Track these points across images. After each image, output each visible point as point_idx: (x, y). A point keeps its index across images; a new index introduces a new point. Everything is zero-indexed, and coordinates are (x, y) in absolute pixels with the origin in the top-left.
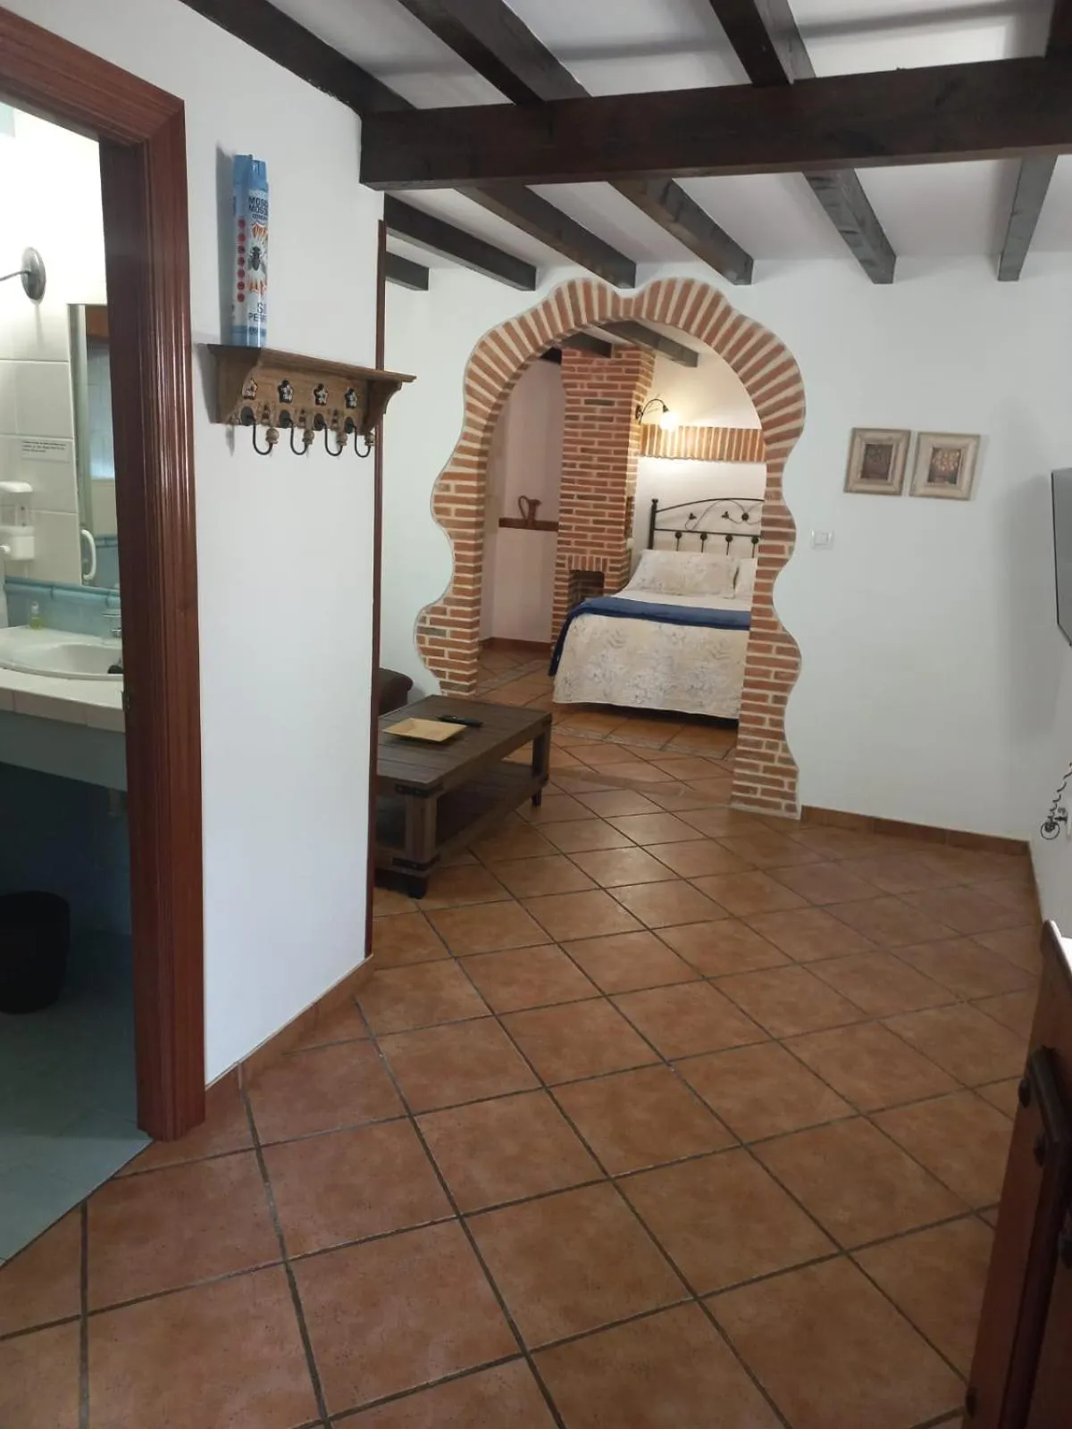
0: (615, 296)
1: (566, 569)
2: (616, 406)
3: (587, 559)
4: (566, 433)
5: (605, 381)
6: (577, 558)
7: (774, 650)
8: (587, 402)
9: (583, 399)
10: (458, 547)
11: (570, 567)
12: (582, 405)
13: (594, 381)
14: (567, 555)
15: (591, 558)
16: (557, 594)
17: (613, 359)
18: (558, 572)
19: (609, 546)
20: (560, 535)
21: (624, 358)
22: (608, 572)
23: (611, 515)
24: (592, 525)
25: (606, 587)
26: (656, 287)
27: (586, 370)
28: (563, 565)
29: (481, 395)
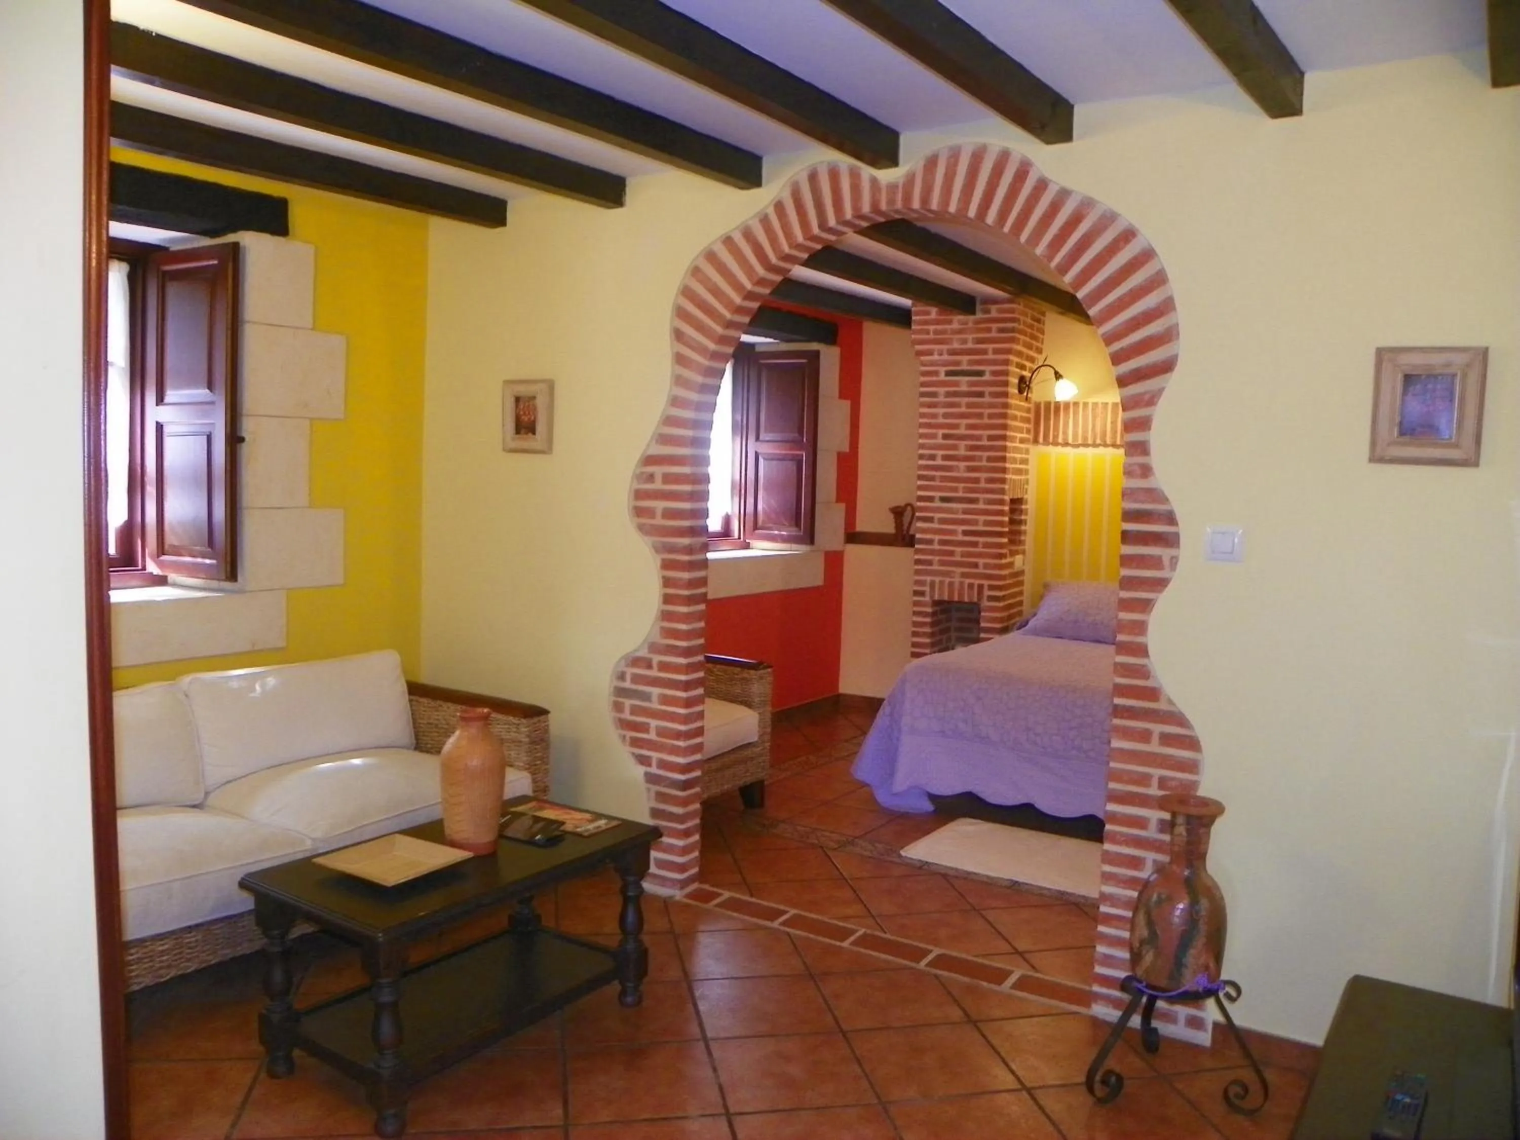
0: (874, 182)
1: (927, 599)
2: (987, 377)
3: (957, 586)
4: (923, 415)
5: (970, 345)
6: (941, 583)
7: (1155, 738)
8: (948, 374)
9: (943, 370)
10: (667, 565)
11: (932, 596)
12: (942, 377)
13: (956, 345)
14: (929, 579)
15: (962, 584)
16: (915, 634)
17: (979, 315)
18: (916, 604)
19: (986, 566)
20: (918, 551)
21: (994, 314)
22: (985, 603)
23: (987, 523)
24: (960, 537)
25: (983, 625)
26: (931, 163)
27: (943, 332)
28: (922, 594)
29: (694, 339)
